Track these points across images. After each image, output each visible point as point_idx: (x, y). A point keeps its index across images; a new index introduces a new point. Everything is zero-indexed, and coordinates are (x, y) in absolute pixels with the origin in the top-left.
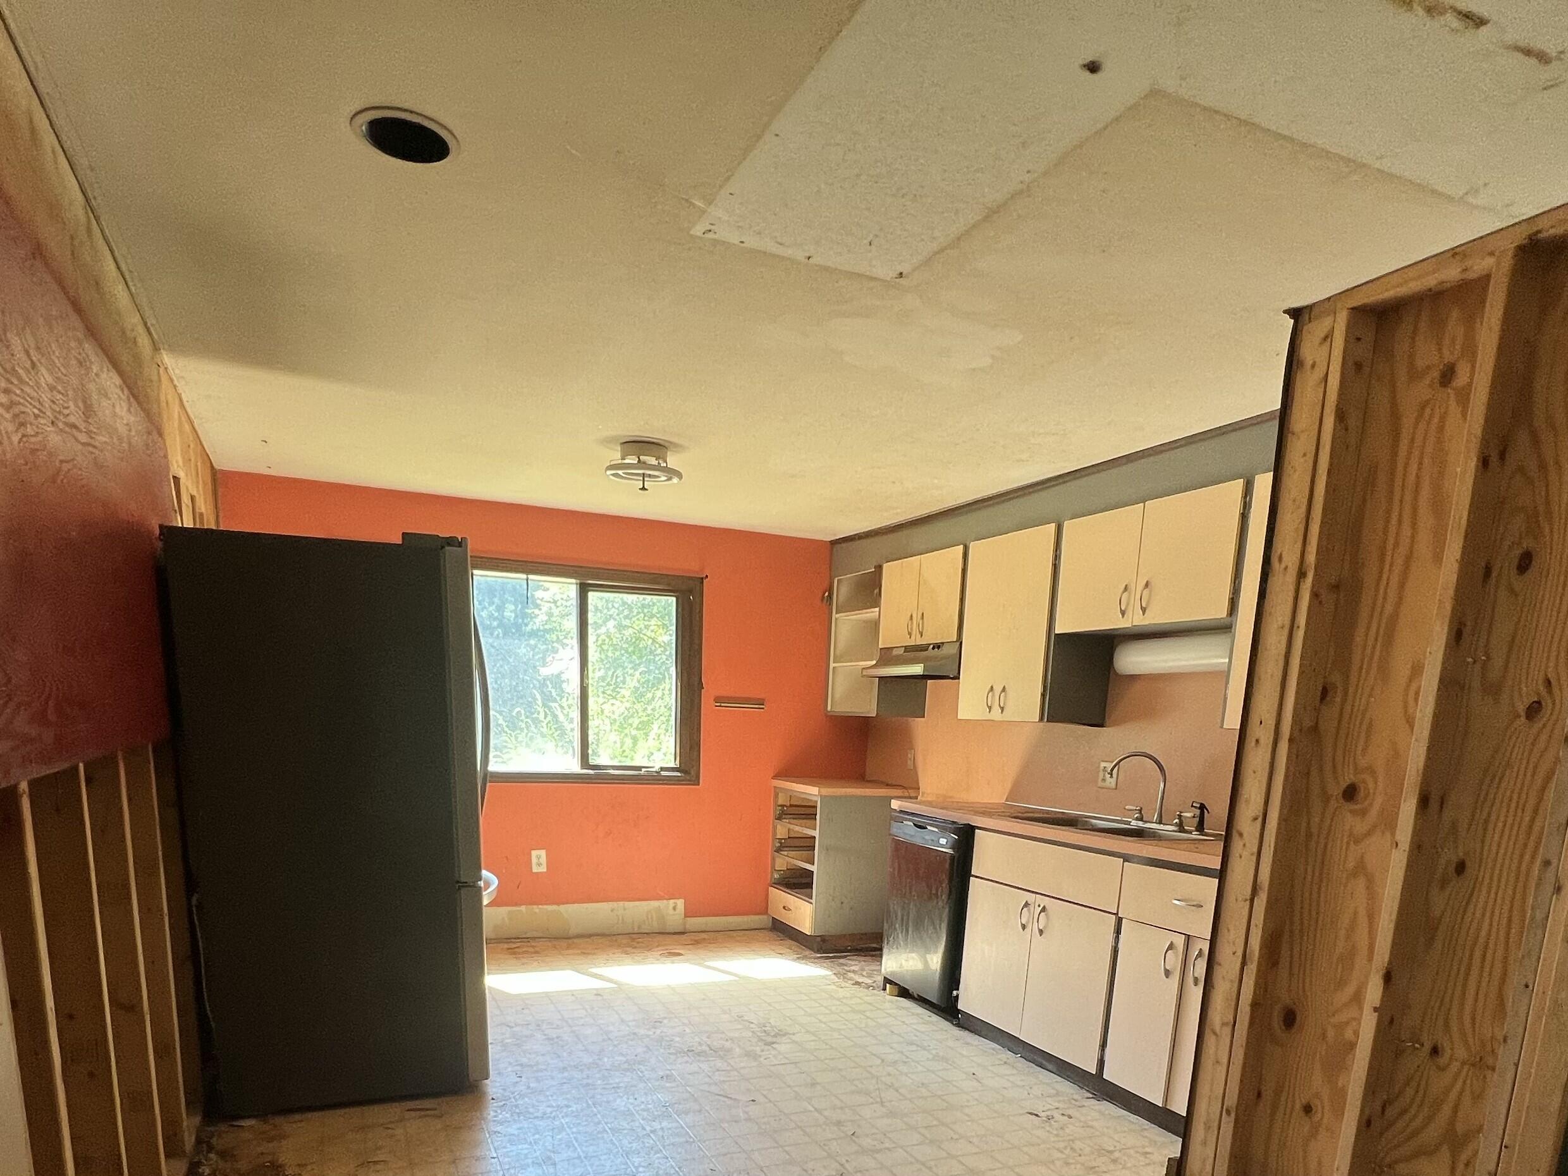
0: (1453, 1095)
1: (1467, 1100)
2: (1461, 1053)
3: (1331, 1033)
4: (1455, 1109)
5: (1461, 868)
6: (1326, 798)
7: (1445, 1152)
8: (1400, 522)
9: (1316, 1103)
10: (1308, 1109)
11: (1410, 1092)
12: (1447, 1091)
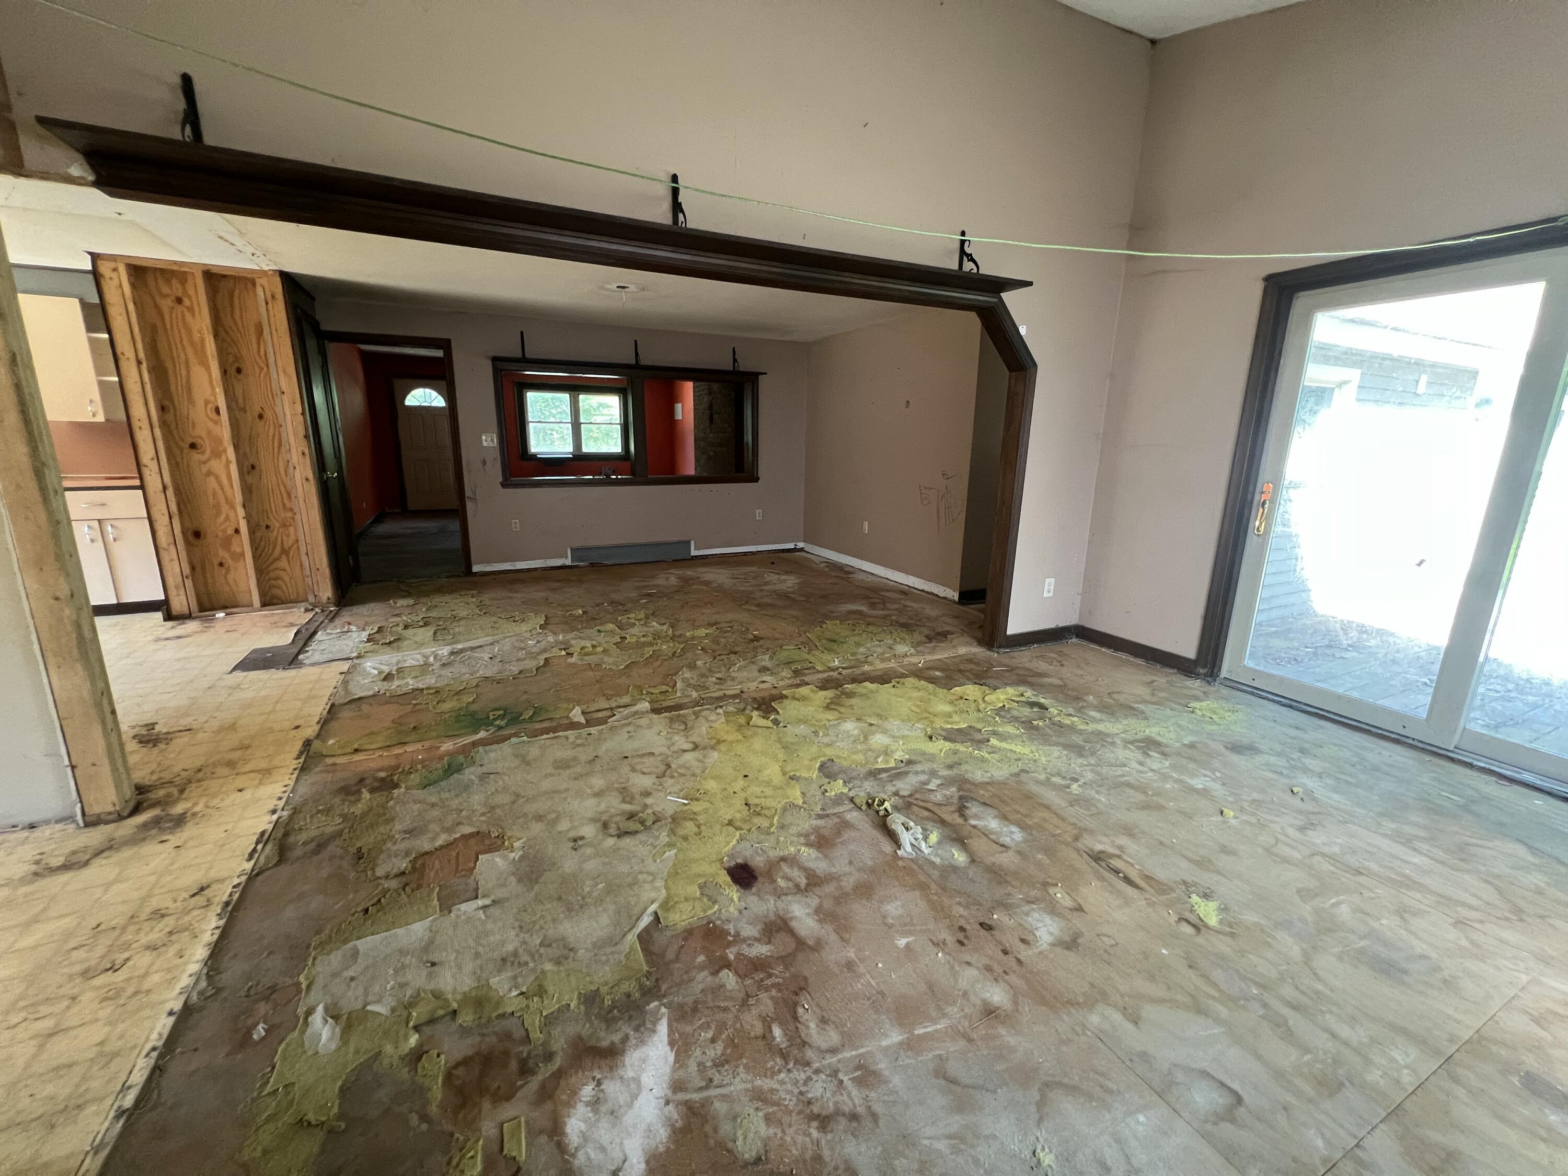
0: (279, 539)
1: (285, 538)
2: (277, 525)
3: (220, 534)
4: (282, 543)
5: (253, 467)
6: (181, 450)
7: (284, 557)
8: (177, 348)
9: (224, 561)
10: (221, 564)
11: (263, 543)
12: (276, 538)
